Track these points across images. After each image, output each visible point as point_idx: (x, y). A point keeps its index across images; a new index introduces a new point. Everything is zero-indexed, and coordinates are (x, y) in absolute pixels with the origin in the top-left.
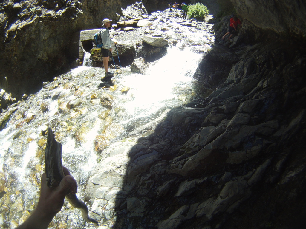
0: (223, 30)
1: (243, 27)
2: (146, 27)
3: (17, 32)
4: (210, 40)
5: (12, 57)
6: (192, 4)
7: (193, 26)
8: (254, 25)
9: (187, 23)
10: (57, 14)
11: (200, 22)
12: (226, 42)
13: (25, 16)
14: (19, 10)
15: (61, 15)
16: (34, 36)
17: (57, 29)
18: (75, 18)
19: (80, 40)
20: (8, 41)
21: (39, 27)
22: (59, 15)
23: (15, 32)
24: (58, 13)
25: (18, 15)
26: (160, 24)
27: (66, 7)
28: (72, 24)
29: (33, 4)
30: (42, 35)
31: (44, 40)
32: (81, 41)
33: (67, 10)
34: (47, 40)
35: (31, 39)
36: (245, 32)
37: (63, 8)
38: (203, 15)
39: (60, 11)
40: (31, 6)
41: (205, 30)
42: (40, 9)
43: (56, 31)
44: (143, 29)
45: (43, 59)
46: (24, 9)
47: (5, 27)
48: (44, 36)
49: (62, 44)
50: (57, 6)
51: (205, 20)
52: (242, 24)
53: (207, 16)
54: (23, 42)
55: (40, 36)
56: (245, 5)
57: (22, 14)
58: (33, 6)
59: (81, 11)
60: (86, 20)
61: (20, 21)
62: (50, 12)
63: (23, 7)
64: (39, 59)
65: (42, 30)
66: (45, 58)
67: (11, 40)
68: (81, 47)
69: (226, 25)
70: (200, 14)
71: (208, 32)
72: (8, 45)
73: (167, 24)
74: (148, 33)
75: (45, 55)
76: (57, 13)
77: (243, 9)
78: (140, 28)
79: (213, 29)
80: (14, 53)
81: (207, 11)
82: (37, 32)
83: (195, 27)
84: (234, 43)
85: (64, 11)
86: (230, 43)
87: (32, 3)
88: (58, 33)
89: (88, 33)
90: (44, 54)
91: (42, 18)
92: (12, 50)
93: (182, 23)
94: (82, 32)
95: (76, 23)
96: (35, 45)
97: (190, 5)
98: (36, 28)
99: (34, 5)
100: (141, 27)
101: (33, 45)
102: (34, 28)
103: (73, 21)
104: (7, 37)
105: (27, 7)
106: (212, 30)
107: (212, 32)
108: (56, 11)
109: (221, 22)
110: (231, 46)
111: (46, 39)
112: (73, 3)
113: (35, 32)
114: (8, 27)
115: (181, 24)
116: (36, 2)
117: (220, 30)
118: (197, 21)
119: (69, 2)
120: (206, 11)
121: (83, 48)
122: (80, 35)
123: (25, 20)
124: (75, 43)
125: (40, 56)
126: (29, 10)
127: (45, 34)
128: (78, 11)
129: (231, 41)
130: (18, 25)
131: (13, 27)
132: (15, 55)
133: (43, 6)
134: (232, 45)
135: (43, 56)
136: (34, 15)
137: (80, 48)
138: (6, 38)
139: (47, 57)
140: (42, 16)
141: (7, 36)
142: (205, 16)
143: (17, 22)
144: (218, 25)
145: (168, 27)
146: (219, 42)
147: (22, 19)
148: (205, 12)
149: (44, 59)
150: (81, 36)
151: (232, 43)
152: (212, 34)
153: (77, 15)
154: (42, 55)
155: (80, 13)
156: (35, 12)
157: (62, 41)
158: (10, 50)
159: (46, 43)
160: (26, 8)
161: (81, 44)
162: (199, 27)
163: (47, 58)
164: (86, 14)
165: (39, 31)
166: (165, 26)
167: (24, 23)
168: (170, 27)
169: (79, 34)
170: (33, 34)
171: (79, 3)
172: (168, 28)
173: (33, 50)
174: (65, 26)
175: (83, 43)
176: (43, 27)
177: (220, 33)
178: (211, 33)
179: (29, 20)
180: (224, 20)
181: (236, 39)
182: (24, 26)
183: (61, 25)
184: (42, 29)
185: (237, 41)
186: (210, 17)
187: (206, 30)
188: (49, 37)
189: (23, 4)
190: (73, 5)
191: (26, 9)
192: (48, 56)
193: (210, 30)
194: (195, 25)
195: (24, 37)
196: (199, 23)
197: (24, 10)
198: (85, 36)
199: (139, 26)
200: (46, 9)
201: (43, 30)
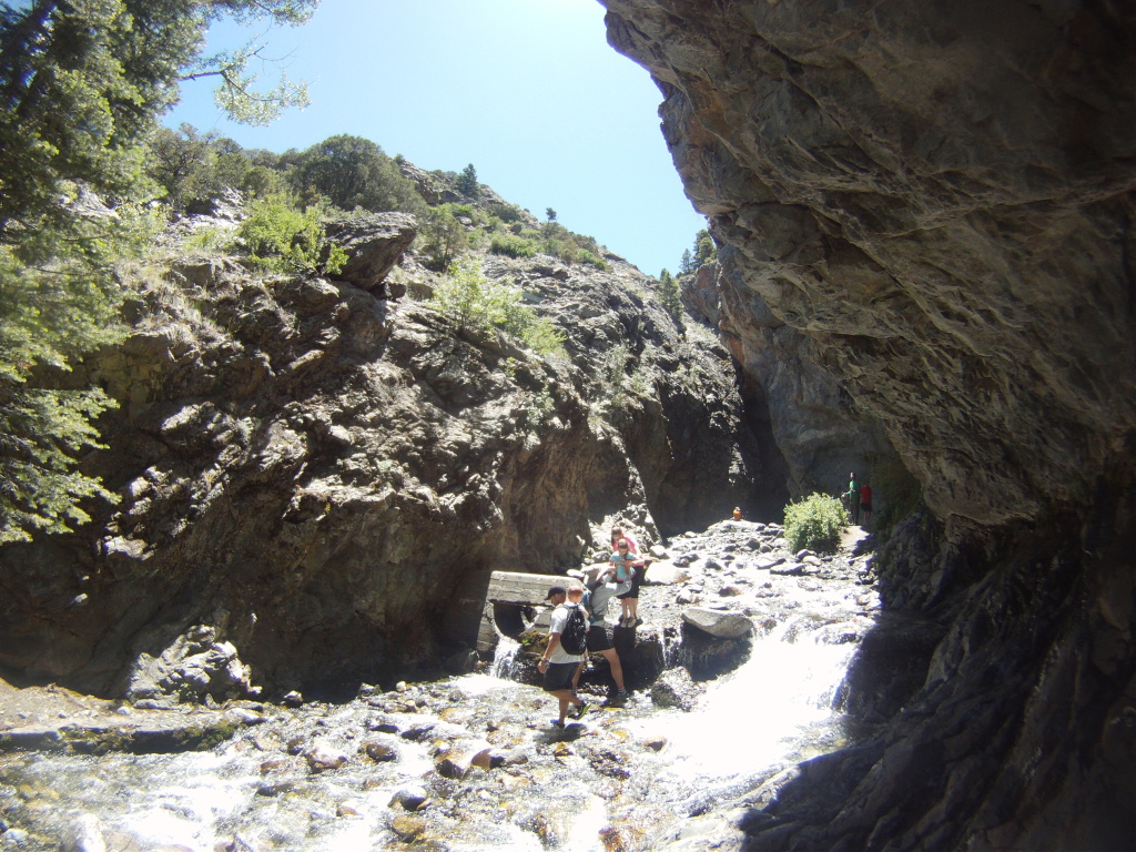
0: (899, 564)
1: (950, 540)
2: (672, 584)
3: (328, 508)
4: (865, 604)
5: (288, 568)
6: (797, 501)
7: (809, 574)
8: (975, 523)
9: (790, 565)
10: (442, 503)
11: (827, 557)
12: (912, 596)
13: (357, 473)
14: (343, 449)
15: (451, 508)
16: (363, 541)
17: (431, 545)
18: (485, 529)
19: (489, 597)
20: (295, 518)
21: (389, 522)
22: (447, 507)
23: (323, 504)
24: (443, 500)
25: (340, 462)
26: (709, 575)
27: (465, 489)
28: (474, 543)
29: (383, 448)
30: (390, 546)
31: (389, 563)
32: (492, 601)
33: (466, 498)
34: (400, 565)
35: (352, 543)
36: (956, 551)
37: (457, 490)
38: (833, 531)
39: (449, 495)
40: (376, 452)
41: (847, 579)
42: (400, 470)
43: (428, 551)
44: (665, 590)
45: (370, 615)
46: (358, 451)
47: (297, 477)
48: (395, 553)
49: (430, 591)
50: (444, 479)
51: (842, 545)
52: (947, 533)
53: (846, 532)
54: (334, 541)
55: (382, 546)
56: (944, 478)
57: (352, 465)
58: (384, 455)
59: (498, 511)
60: (503, 540)
61: (340, 482)
62: (425, 490)
63: (355, 444)
64: (357, 611)
65: (392, 532)
66: (377, 617)
67: (304, 520)
68: (489, 619)
69: (905, 547)
70: (825, 529)
71: (858, 584)
72: (292, 530)
73: (732, 574)
74: (688, 602)
75: (380, 608)
76: (441, 498)
77: (941, 490)
78: (656, 587)
79: (869, 569)
80: (300, 559)
81: (845, 514)
82: (377, 534)
83: (816, 573)
84: (934, 593)
85: (460, 499)
86: (924, 597)
87: (380, 445)
88: (432, 556)
89: (517, 583)
90: (377, 604)
91: (402, 498)
92: (296, 548)
93: (775, 568)
94: (496, 574)
95: (484, 542)
96: (360, 565)
97: (790, 504)
98: (379, 521)
99: (386, 452)
100: (659, 584)
101: (353, 562)
102: (374, 518)
103: (478, 536)
104: (297, 507)
105: (368, 451)
106: (868, 574)
107: (867, 578)
108: (441, 491)
109: (890, 542)
110: (925, 604)
111: (397, 561)
112: (483, 483)
113: (371, 528)
114: (305, 481)
115: (772, 572)
116: (392, 447)
117: (890, 567)
118: (818, 552)
119: (475, 479)
120: (841, 517)
121: (493, 621)
122: (488, 583)
123: (357, 485)
124: (469, 601)
125: (363, 603)
126: (373, 463)
127: (399, 549)
128: (494, 511)
129: (924, 588)
130: (333, 488)
131: (318, 487)
132: (300, 568)
133: (406, 464)
134: (930, 599)
135: (372, 607)
136: (384, 481)
137: (484, 621)
138: (293, 507)
139: (383, 616)
140: (402, 493)
141: (296, 504)
142: (840, 534)
143: (331, 479)
144: (883, 553)
145: (737, 583)
146: (891, 603)
147: (348, 477)
148: (839, 521)
149: (374, 616)
150: (491, 586)
151: (929, 593)
152: (868, 586)
153: (490, 520)
154: (372, 604)
155: (497, 518)
156: (386, 474)
157: (435, 586)
158: (292, 545)
159: (393, 573)
160: (363, 451)
161: (489, 609)
162: (827, 572)
163: (382, 618)
164: (506, 525)
165: (384, 534)
166: (729, 582)
167: (352, 493)
168: (744, 582)
169: (487, 579)
170: (363, 532)
171: (498, 486)
172: (739, 587)
173: (350, 579)
174: (453, 542)
175: (495, 608)
176: (398, 525)
177: (892, 576)
178: (865, 583)
179: (369, 490)
180: (898, 534)
181: (936, 579)
182: (352, 501)
183: (446, 539)
184: (392, 529)
185: (941, 584)
186: (856, 534)
187: (850, 576)
188: (406, 561)
189: (358, 438)
190: (484, 488)
191: (364, 455)
192: (387, 614)
193: (860, 574)
194: (814, 569)
195: (344, 532)
196: (825, 561)
197: (355, 456)
198: (504, 588)
199: (653, 580)
200: (415, 479)
201: (396, 534)
